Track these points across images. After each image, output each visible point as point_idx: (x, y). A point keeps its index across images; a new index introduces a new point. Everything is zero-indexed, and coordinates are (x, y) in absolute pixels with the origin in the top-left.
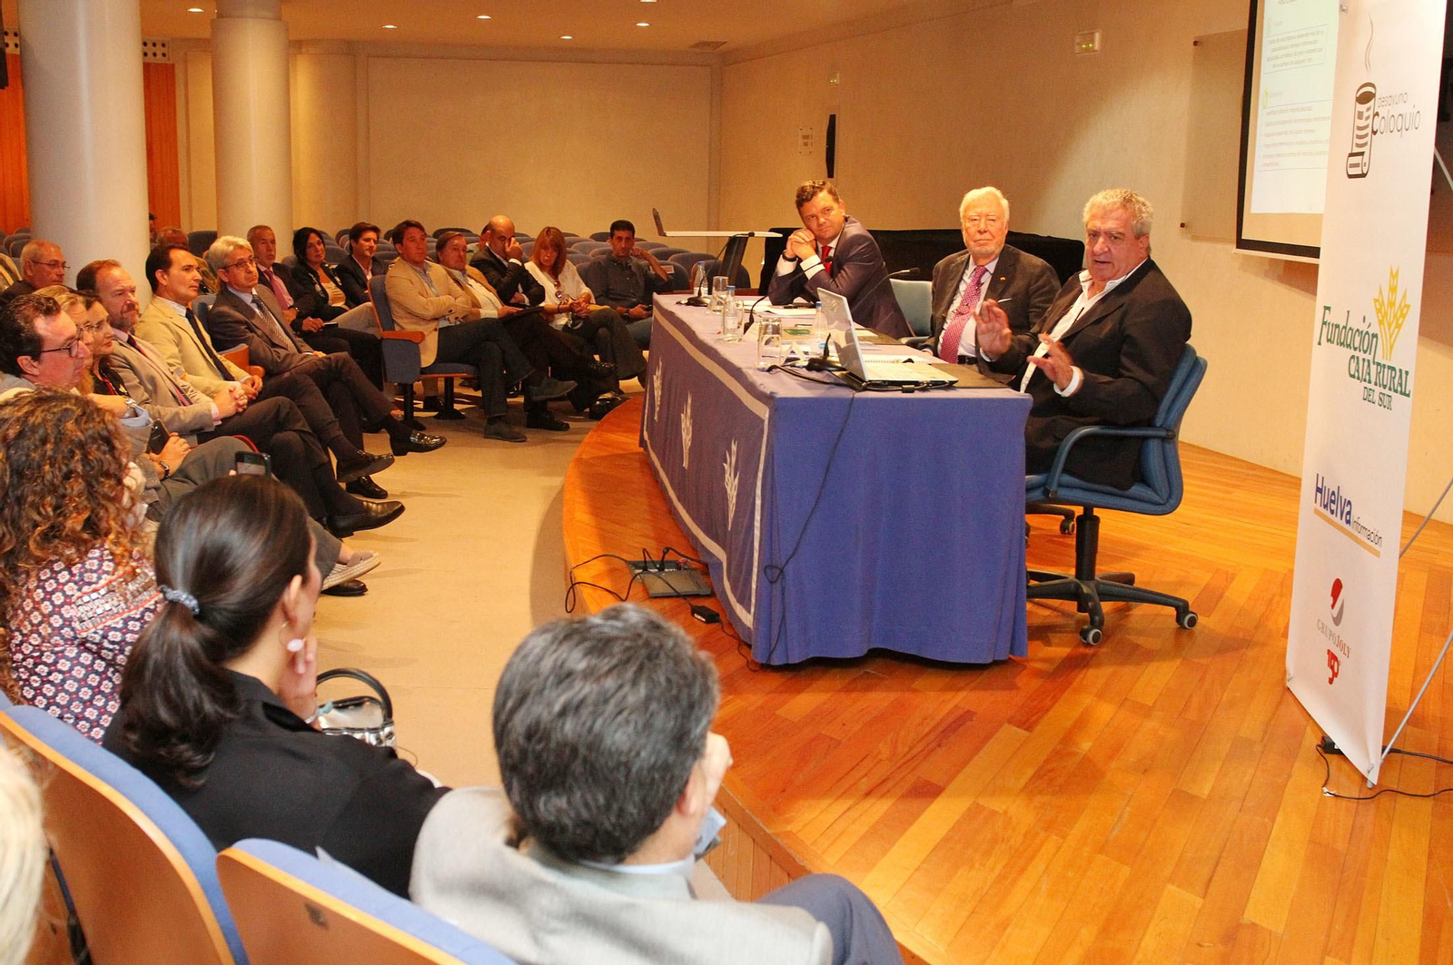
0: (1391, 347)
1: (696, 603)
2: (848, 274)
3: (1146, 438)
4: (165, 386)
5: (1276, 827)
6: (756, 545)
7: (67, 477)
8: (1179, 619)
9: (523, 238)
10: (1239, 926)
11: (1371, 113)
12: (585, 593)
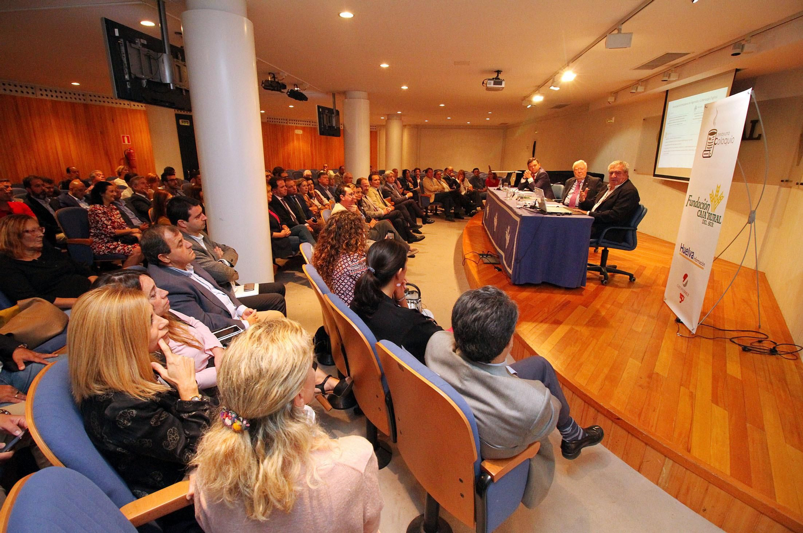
0: (715, 208)
1: (496, 266)
2: (540, 182)
3: (628, 230)
4: (372, 207)
5: (663, 344)
6: (514, 253)
7: (351, 229)
8: (630, 279)
9: (456, 172)
10: (653, 373)
11: (714, 138)
12: (468, 262)
